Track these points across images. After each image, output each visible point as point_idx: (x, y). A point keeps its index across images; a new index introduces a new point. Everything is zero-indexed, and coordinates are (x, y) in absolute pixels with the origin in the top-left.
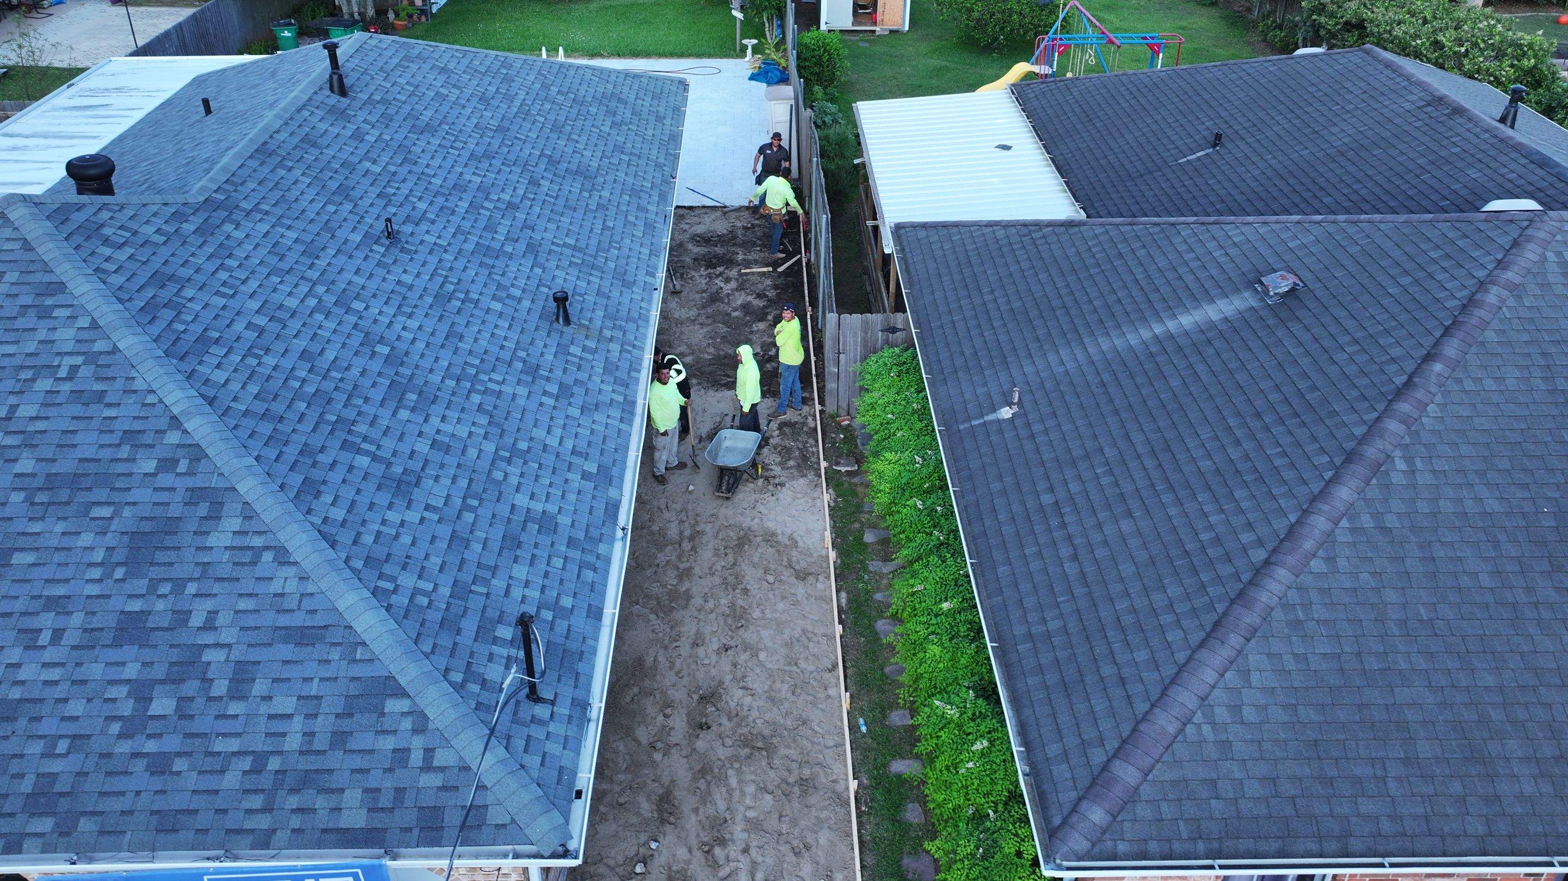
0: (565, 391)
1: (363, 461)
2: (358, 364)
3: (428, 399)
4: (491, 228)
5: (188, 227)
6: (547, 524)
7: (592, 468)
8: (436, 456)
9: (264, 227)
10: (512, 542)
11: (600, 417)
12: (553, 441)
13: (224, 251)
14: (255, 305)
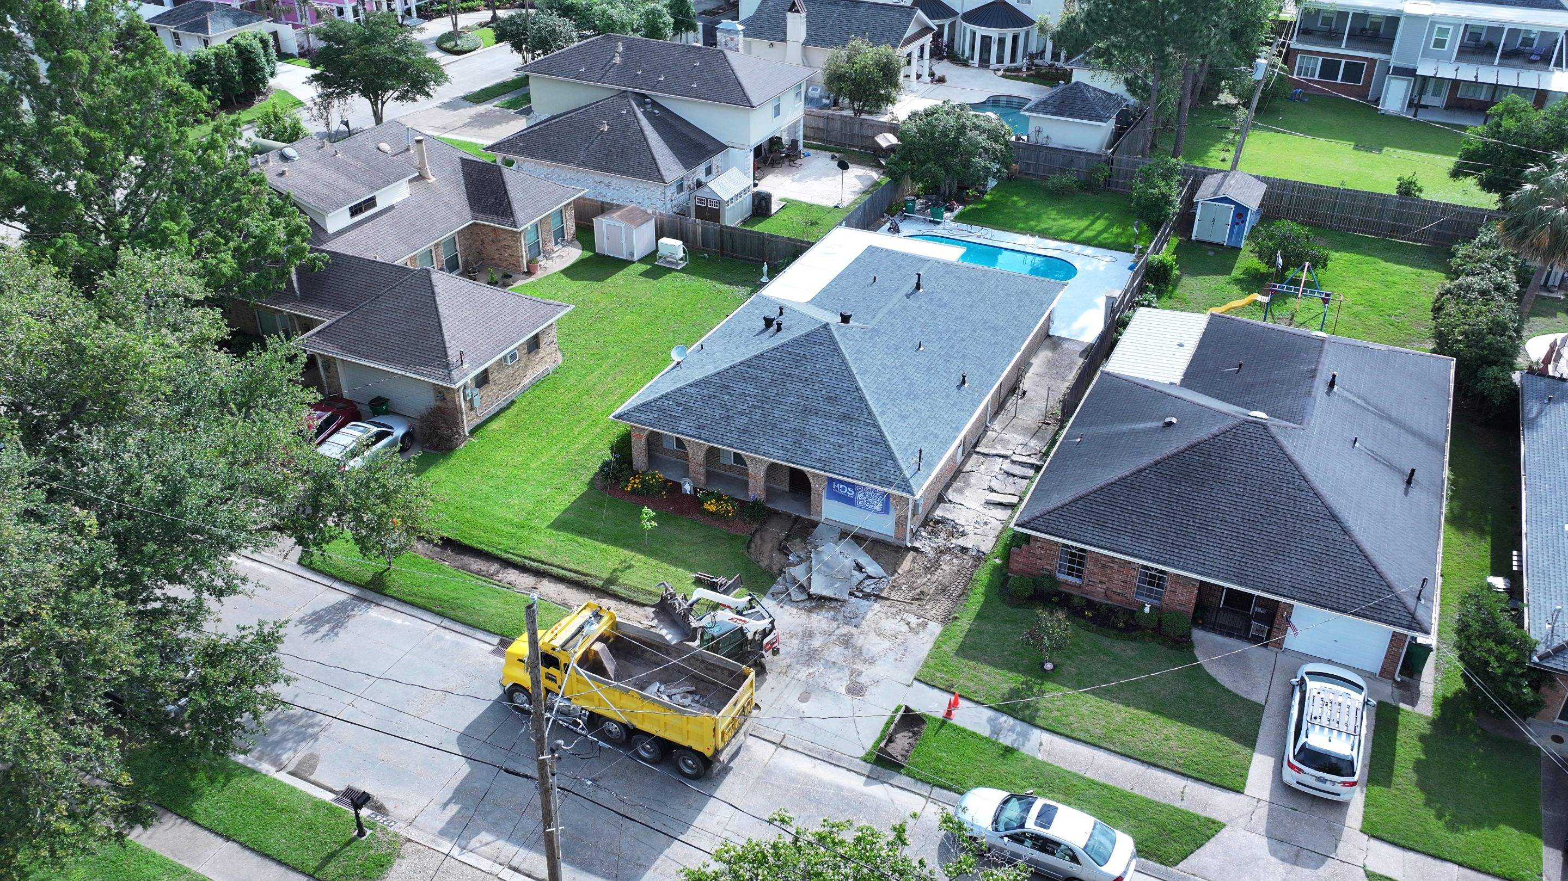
0: (955, 404)
1: (896, 409)
2: (901, 384)
3: (916, 397)
4: (952, 347)
5: (867, 336)
6: (936, 436)
7: (954, 426)
8: (914, 413)
9: (885, 339)
10: (926, 437)
11: (962, 413)
12: (946, 416)
13: (874, 346)
14: (879, 363)
